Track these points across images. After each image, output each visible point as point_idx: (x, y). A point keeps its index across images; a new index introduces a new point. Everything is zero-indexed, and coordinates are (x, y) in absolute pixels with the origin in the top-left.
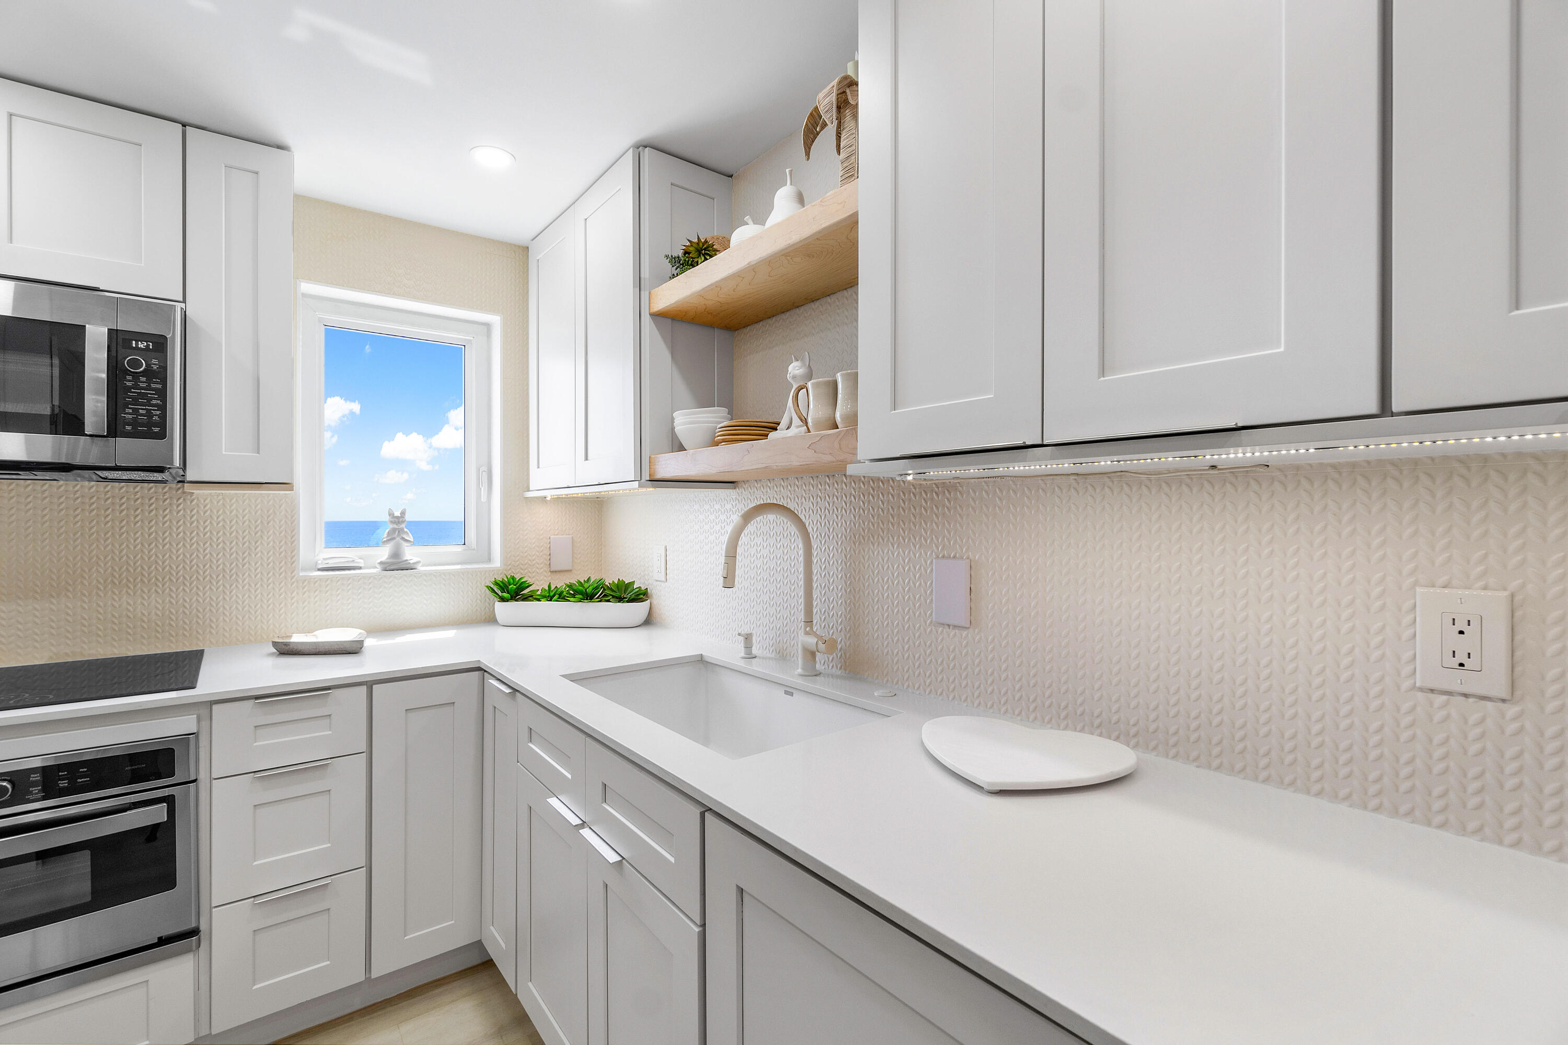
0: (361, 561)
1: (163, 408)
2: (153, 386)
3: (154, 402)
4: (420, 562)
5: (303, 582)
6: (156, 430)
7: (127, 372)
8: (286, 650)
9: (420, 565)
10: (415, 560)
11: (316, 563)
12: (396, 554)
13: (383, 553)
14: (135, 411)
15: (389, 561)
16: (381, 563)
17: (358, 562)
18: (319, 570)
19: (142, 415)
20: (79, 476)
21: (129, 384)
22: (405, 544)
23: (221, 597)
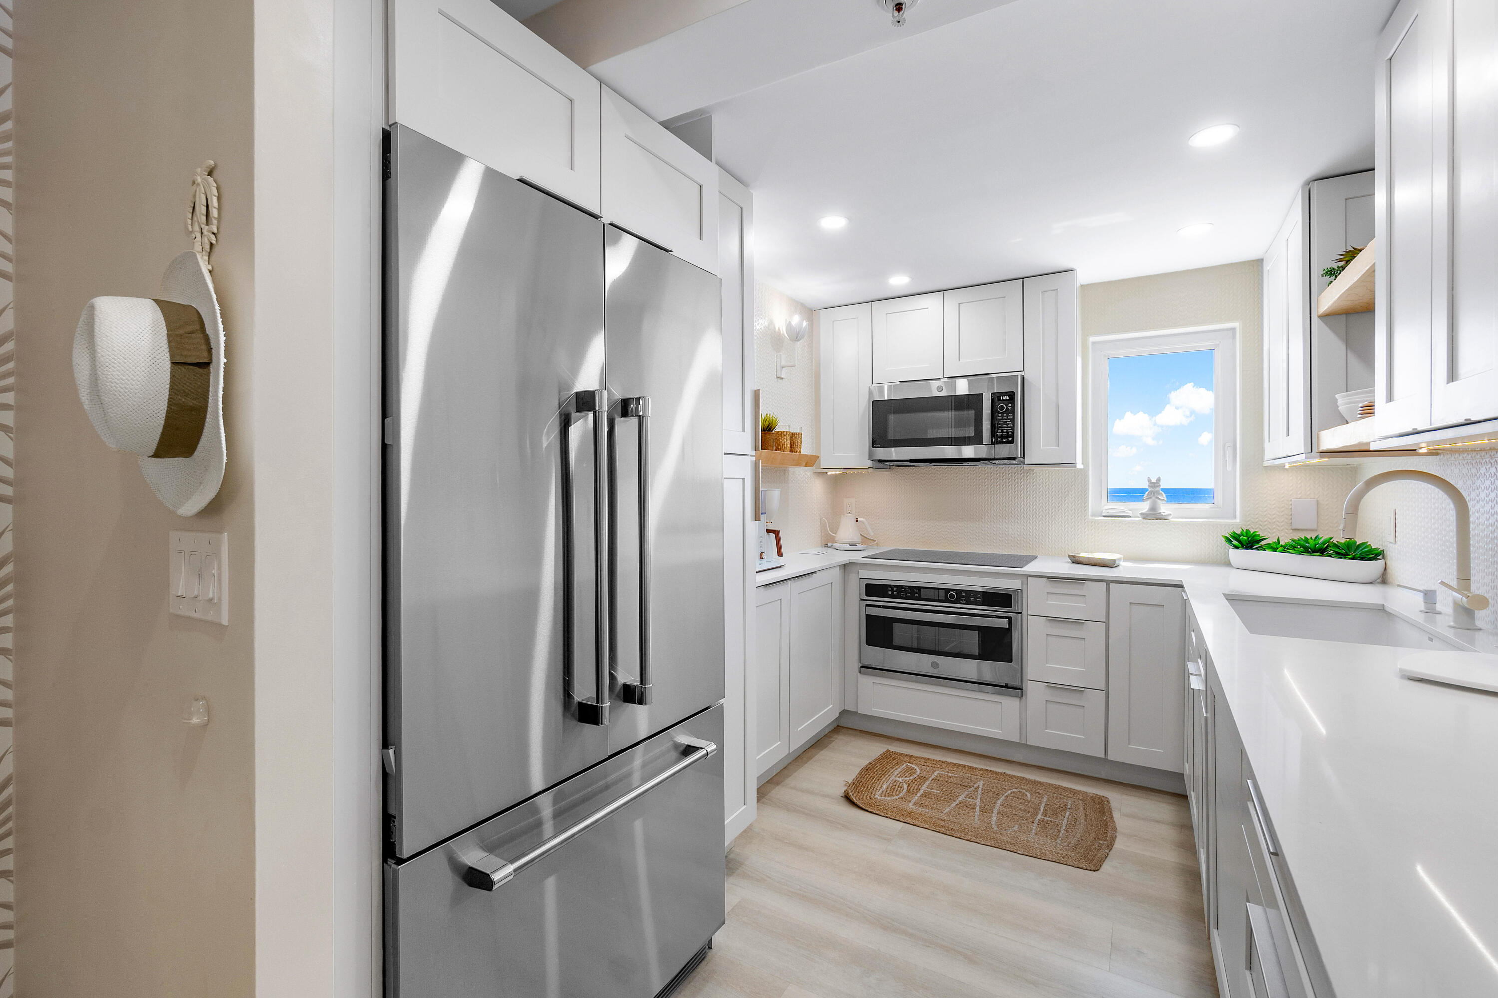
0: (1131, 512)
1: (1013, 428)
2: (1009, 417)
3: (1009, 425)
4: (1170, 515)
5: (1091, 523)
6: (1010, 439)
7: (999, 412)
8: (1076, 561)
9: (1171, 517)
10: (1167, 513)
11: (1102, 512)
12: (1154, 509)
13: (1145, 507)
14: (1002, 431)
15: (1148, 513)
16: (1142, 514)
17: (1128, 513)
18: (1104, 516)
19: (1005, 432)
20: (983, 463)
21: (999, 418)
22: (1160, 502)
23: (1047, 528)
